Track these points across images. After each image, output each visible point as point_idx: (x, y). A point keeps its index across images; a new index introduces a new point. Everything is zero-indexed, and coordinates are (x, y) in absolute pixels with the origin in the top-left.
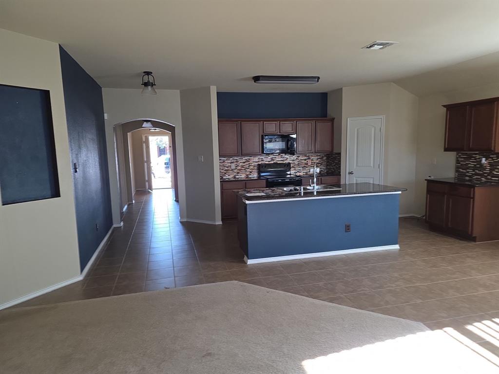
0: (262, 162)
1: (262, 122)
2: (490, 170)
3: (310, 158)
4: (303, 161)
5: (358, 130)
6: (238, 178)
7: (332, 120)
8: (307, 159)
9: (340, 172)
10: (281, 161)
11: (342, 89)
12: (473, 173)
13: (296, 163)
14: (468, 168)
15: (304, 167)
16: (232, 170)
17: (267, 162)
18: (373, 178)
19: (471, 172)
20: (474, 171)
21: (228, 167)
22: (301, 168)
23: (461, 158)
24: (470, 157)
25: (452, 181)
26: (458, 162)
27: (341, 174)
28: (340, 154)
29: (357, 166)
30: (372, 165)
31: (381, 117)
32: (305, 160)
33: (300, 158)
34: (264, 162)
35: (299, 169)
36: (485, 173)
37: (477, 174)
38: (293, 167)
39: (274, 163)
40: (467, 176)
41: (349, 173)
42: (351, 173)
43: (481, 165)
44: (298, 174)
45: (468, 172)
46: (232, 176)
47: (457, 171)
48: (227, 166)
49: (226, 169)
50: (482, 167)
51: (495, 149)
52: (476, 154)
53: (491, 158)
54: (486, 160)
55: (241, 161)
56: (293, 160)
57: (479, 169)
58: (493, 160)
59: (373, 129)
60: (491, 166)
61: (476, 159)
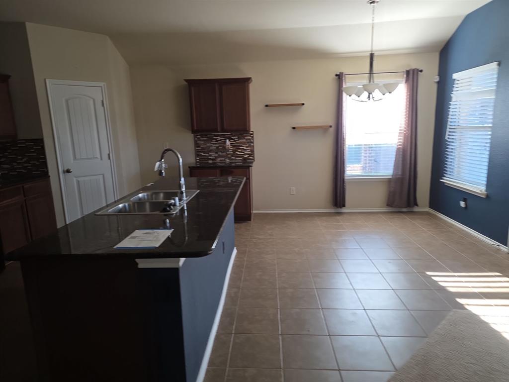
2: (234, 152)
5: (67, 101)
9: (47, 172)
12: (217, 155)
14: (211, 151)
18: (103, 175)
19: (214, 155)
20: (216, 153)
27: (50, 174)
29: (75, 158)
30: (99, 156)
31: (101, 84)
36: (228, 155)
37: (219, 157)
40: (211, 159)
41: (64, 172)
42: (67, 171)
45: (211, 155)
47: (198, 155)
50: (225, 150)
53: (232, 139)
54: (228, 142)
57: (222, 151)
58: (235, 141)
59: (91, 102)
60: (233, 146)
61: (217, 141)
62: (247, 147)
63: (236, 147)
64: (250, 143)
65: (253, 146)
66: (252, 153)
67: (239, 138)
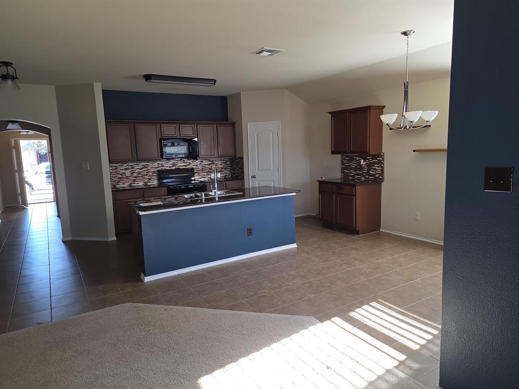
0: (163, 168)
1: (159, 124)
2: (368, 170)
3: (213, 163)
4: (207, 166)
5: (257, 135)
6: (135, 186)
7: (233, 124)
8: (211, 164)
9: (244, 177)
10: (184, 166)
11: (240, 93)
12: (355, 173)
13: (200, 168)
14: (350, 169)
15: (209, 172)
16: (127, 177)
17: (168, 168)
18: (274, 181)
19: (353, 172)
20: (355, 171)
21: (121, 175)
22: (206, 173)
23: (345, 160)
24: (351, 159)
25: (339, 181)
26: (343, 164)
27: (245, 178)
28: (242, 158)
29: (259, 169)
30: (272, 168)
31: (277, 122)
32: (209, 165)
33: (204, 163)
34: (164, 168)
35: (204, 174)
36: (364, 173)
37: (358, 174)
38: (196, 172)
39: (176, 169)
40: (350, 176)
42: (253, 177)
43: (361, 166)
44: (203, 180)
45: (351, 173)
46: (127, 184)
47: (343, 172)
48: (120, 173)
49: (120, 176)
50: (361, 168)
51: (369, 151)
52: (356, 156)
53: (367, 159)
54: (364, 162)
55: (138, 167)
56: (196, 166)
57: (359, 169)
58: (369, 161)
59: (271, 134)
60: (368, 166)
61: (356, 161)
62: (378, 167)
63: (370, 166)
64: (381, 163)
65: (383, 167)
66: (382, 173)
67: (373, 159)
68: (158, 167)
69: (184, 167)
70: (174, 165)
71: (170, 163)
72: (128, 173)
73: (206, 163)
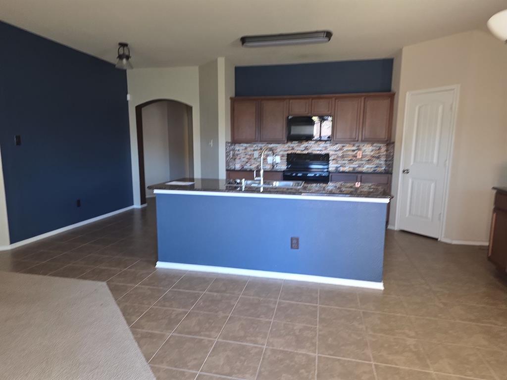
0: (293, 151)
3: (359, 149)
4: (351, 153)
10: (319, 150)
13: (340, 154)
16: (255, 159)
17: (300, 152)
22: (347, 161)
27: (393, 171)
32: (354, 151)
33: (345, 149)
34: (295, 151)
35: (344, 162)
38: (333, 160)
39: (308, 154)
44: (341, 169)
46: (255, 166)
48: (250, 153)
49: (248, 157)
56: (335, 151)
68: (288, 150)
69: (318, 152)
70: (306, 148)
71: (303, 146)
72: (256, 154)
73: (350, 148)
